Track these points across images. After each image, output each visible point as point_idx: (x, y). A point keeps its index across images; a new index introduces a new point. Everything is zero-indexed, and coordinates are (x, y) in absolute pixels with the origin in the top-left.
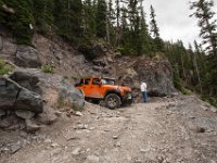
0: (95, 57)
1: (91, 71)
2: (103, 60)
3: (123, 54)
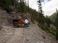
2: (13, 13)
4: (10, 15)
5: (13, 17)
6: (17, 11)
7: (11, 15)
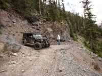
3: (47, 20)
4: (33, 26)
5: (38, 29)
6: (45, 20)
7: (36, 27)
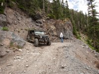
0: (37, 19)
1: (35, 26)
3: (51, 18)
7: (39, 24)
